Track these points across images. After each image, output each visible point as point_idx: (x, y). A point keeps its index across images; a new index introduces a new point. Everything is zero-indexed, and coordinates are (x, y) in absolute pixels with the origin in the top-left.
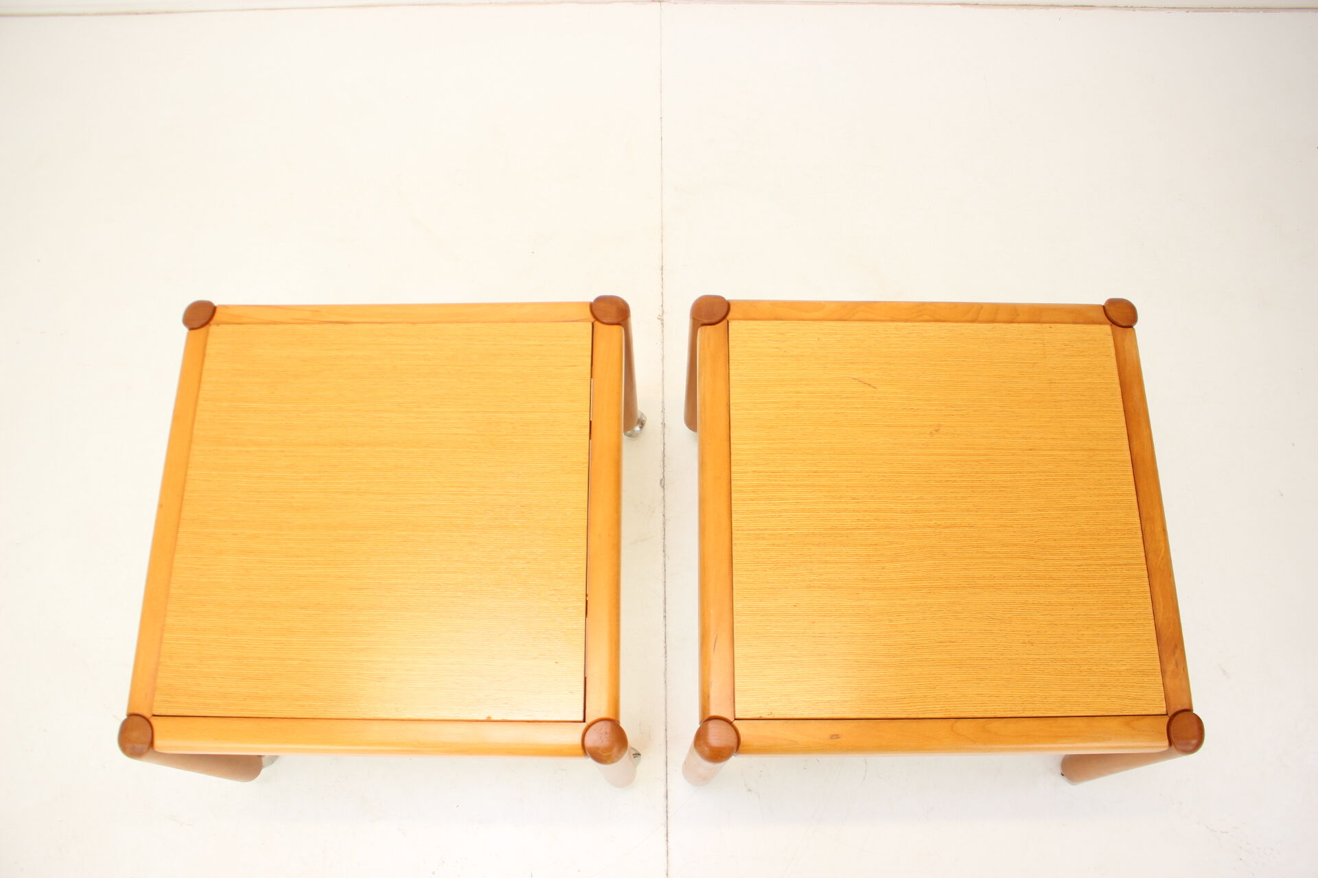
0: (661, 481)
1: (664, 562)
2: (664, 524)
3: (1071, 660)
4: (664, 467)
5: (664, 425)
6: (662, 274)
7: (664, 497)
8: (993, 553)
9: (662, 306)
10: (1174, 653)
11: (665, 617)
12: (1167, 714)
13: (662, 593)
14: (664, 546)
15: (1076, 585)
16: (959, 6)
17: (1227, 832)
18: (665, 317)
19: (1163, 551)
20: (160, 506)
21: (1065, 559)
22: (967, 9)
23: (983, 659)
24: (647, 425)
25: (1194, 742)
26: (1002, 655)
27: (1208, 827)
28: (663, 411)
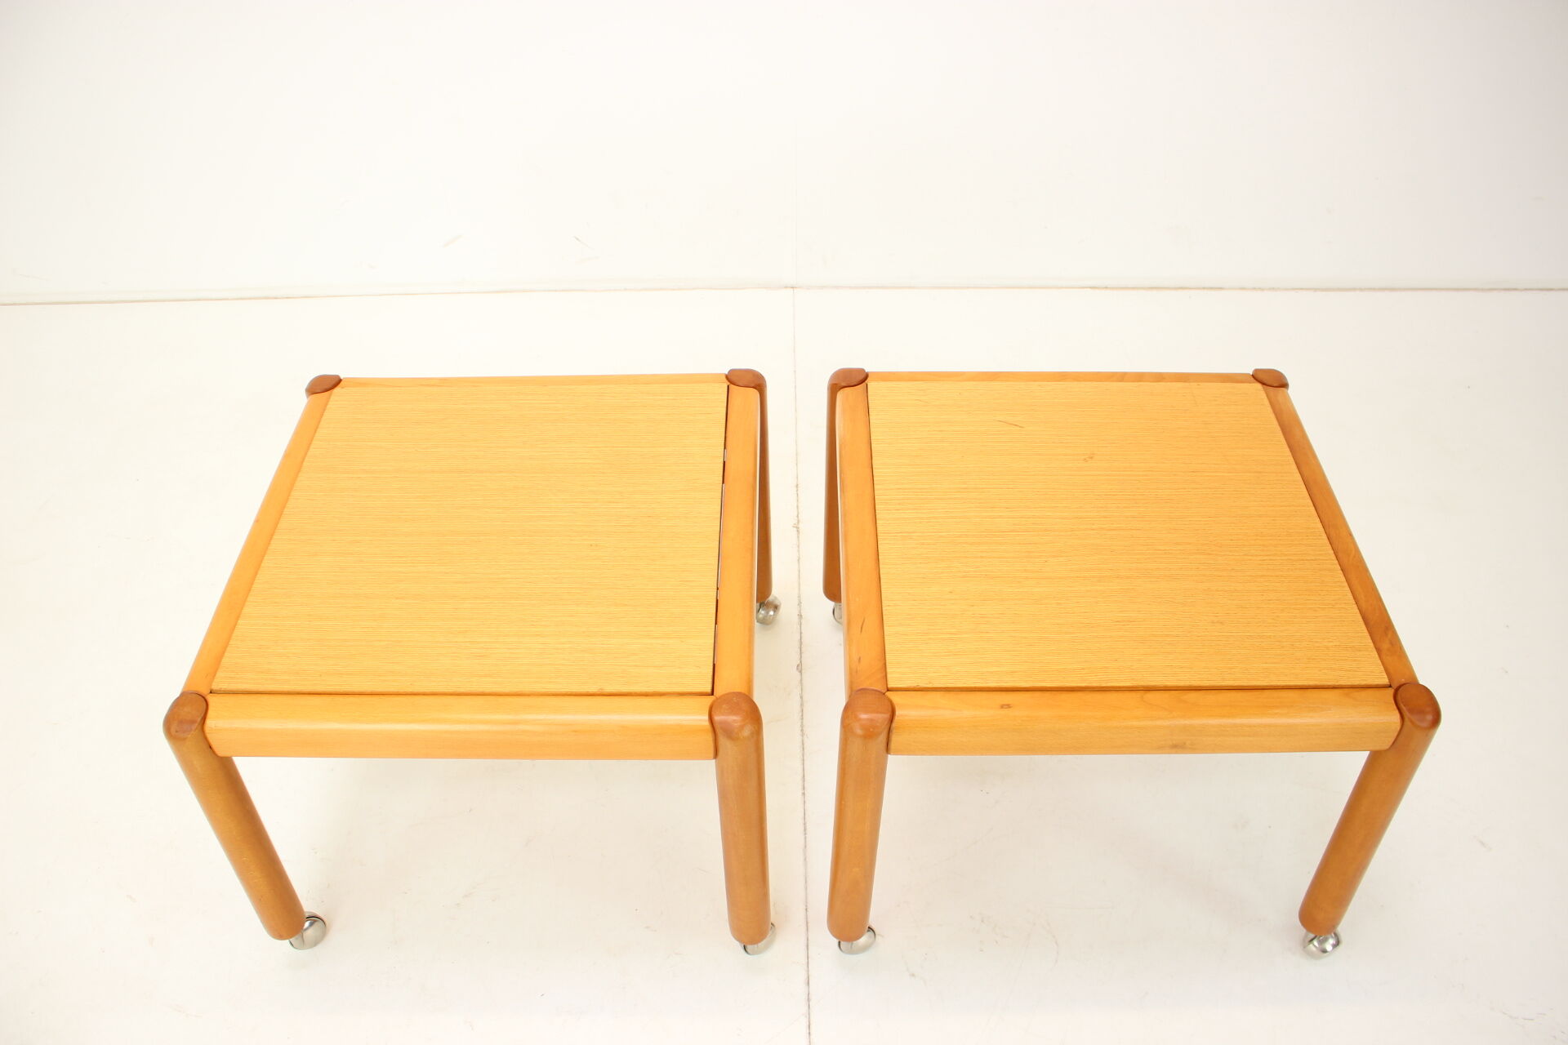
0: (798, 666)
1: (803, 741)
2: (802, 705)
3: (1270, 637)
4: (801, 653)
5: (800, 616)
6: (797, 490)
7: (801, 680)
8: (1165, 550)
9: (798, 516)
10: (1386, 635)
11: (804, 794)
12: (1390, 686)
13: (800, 771)
14: (802, 726)
15: (1262, 576)
16: (1089, 289)
17: (1532, 1020)
18: (801, 526)
19: (1353, 552)
20: (257, 521)
21: (1245, 555)
22: (1097, 291)
23: (1167, 636)
24: (782, 610)
25: (1430, 717)
26: (1189, 632)
27: (1505, 1014)
28: (800, 604)
